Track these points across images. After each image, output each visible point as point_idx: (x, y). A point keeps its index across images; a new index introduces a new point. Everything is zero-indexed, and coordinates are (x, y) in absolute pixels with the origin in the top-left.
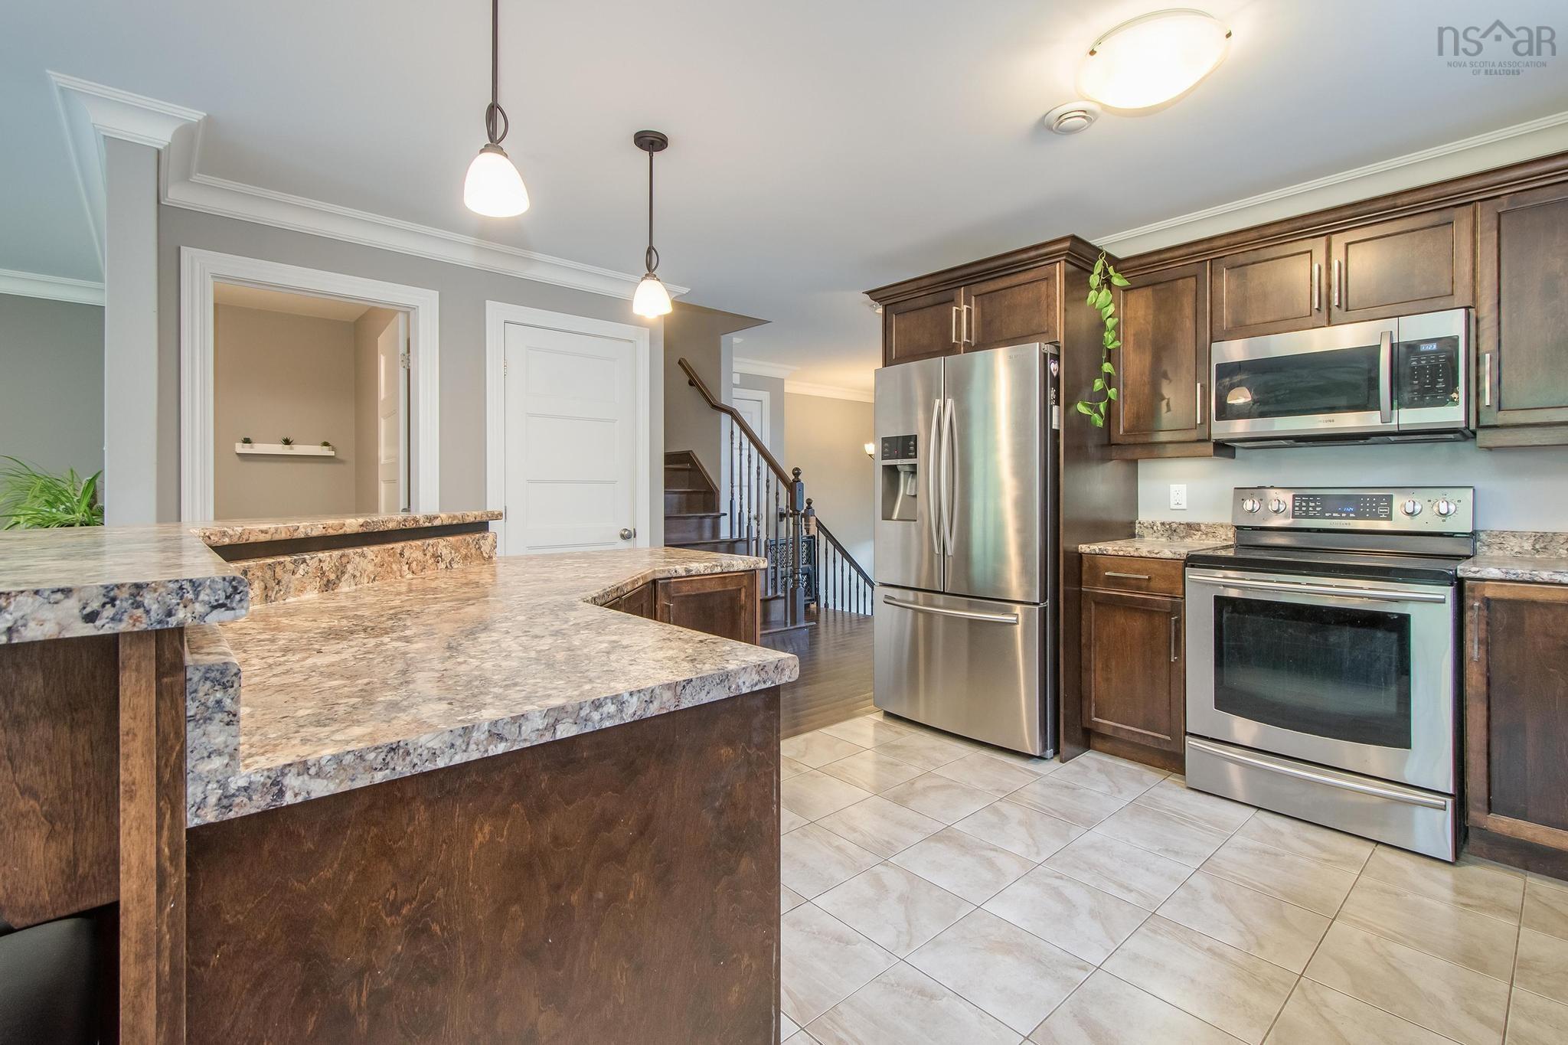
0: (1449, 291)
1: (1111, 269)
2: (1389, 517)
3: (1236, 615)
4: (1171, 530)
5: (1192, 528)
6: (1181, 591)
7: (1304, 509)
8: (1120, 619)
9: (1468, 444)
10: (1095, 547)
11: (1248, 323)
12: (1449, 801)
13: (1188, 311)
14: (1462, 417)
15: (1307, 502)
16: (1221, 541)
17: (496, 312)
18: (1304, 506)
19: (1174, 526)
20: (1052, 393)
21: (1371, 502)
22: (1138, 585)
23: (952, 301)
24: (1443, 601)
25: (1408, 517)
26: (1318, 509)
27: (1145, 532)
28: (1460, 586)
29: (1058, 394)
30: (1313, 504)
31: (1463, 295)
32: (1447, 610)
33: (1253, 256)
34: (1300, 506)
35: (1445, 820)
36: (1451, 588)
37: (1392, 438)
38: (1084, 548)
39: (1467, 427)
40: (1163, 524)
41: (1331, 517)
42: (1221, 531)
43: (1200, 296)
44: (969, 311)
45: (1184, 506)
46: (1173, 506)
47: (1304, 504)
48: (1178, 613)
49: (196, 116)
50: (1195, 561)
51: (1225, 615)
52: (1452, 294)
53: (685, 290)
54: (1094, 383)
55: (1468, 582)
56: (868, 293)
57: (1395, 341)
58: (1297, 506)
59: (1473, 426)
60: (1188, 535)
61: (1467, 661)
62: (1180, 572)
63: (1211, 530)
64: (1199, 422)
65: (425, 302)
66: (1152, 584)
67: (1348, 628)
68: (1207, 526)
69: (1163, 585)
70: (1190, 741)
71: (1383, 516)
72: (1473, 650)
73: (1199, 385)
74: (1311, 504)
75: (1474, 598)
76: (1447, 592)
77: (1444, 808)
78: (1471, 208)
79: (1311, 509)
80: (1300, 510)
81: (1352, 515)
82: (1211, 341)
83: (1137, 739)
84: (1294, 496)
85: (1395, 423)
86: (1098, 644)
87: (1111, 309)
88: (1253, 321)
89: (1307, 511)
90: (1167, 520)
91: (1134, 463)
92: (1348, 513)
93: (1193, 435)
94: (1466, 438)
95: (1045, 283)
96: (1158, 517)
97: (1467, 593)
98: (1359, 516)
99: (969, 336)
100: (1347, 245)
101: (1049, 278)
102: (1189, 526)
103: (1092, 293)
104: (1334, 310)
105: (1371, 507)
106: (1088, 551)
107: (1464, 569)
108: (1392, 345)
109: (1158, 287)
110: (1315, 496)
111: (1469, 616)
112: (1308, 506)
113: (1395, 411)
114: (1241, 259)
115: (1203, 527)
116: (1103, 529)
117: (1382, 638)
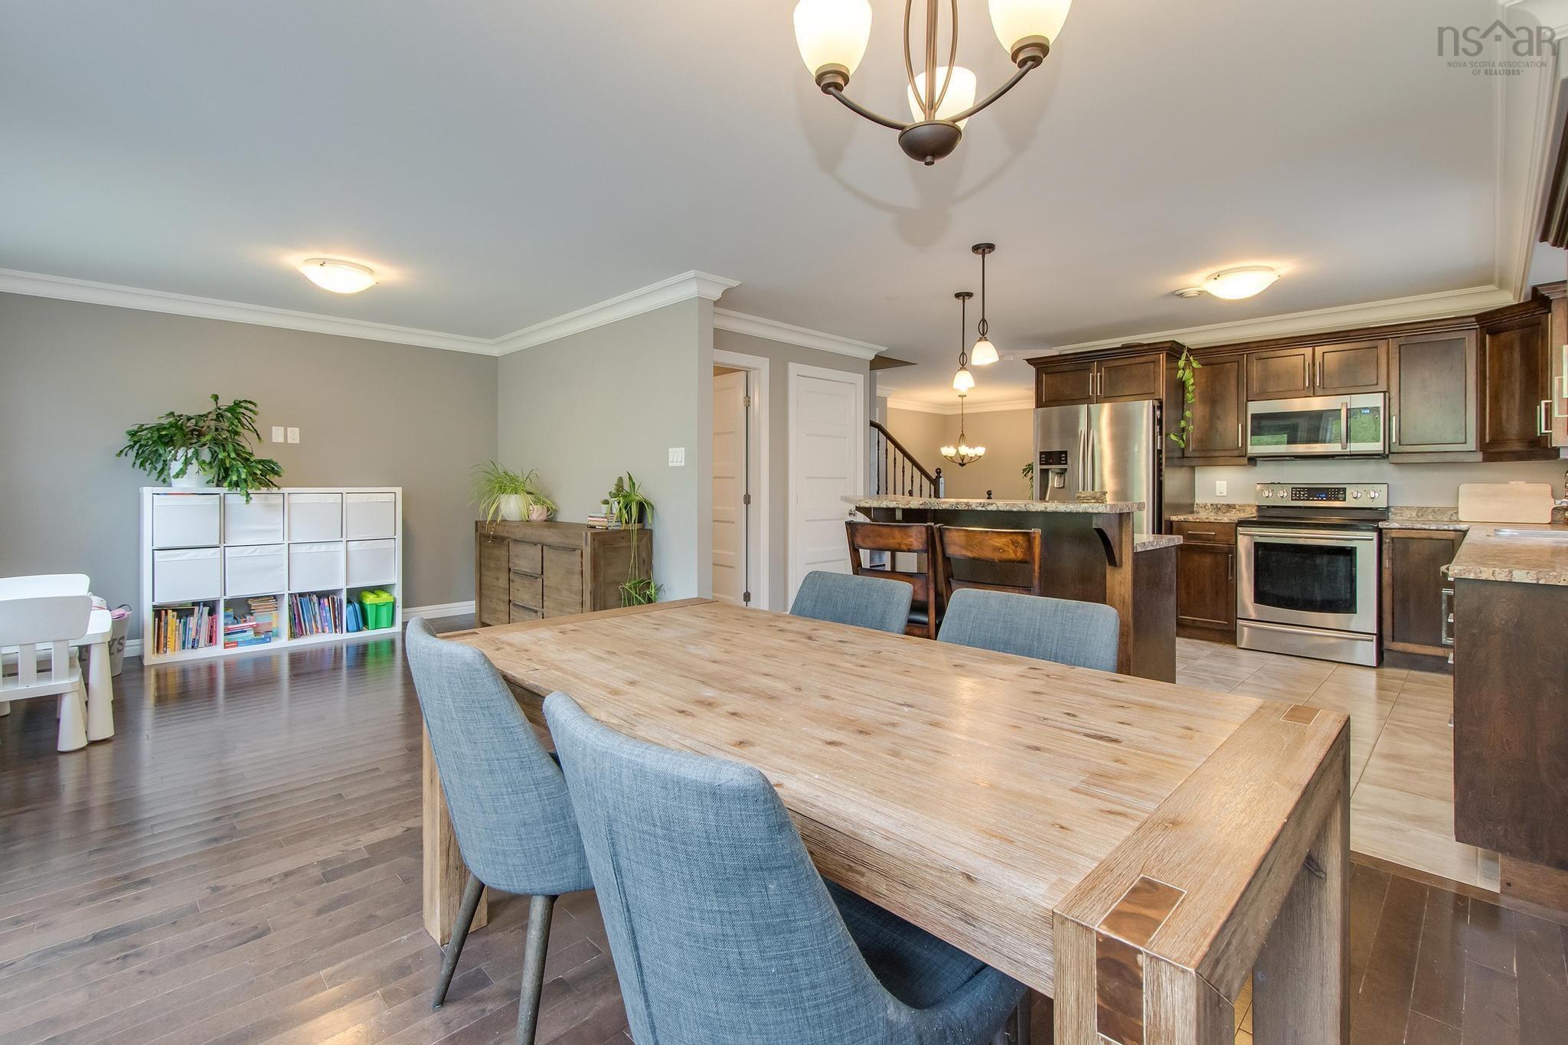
0: (1375, 382)
1: (1191, 358)
2: (1344, 500)
3: (1266, 552)
4: (1217, 508)
5: (1230, 507)
6: (1234, 541)
7: (1297, 496)
8: (1196, 557)
9: (1385, 461)
10: (1181, 518)
11: (1268, 391)
12: (1375, 637)
13: (1233, 382)
14: (1382, 449)
15: (1299, 492)
16: (1251, 513)
17: (794, 369)
19: (1219, 506)
20: (1157, 428)
21: (1335, 492)
22: (1208, 538)
23: (1089, 370)
24: (1372, 540)
25: (1354, 500)
26: (1305, 496)
27: (1200, 510)
28: (1380, 531)
29: (1161, 429)
31: (1383, 386)
32: (1375, 542)
33: (1272, 354)
35: (1372, 647)
36: (1376, 533)
37: (1346, 457)
38: (1174, 518)
39: (1384, 453)
40: (1212, 505)
42: (1248, 508)
43: (1240, 372)
44: (1101, 376)
45: (1225, 494)
46: (1218, 494)
47: (1297, 493)
48: (1232, 553)
49: (735, 283)
50: (1242, 523)
51: (1260, 553)
52: (1377, 384)
53: (884, 349)
54: (1180, 423)
55: (1384, 530)
56: (1027, 360)
57: (1349, 407)
58: (1294, 494)
59: (1387, 453)
60: (1228, 511)
61: (1383, 568)
62: (1234, 530)
63: (1242, 508)
64: (1240, 446)
65: (762, 365)
66: (1217, 538)
67: (1326, 556)
68: (1239, 506)
69: (1222, 537)
70: (1240, 622)
71: (1341, 499)
72: (1386, 563)
73: (1240, 425)
74: (1302, 493)
75: (1387, 538)
76: (1374, 535)
77: (1372, 641)
78: (1386, 340)
79: (1301, 496)
80: (1295, 496)
82: (1248, 401)
83: (1206, 625)
84: (1293, 489)
85: (1348, 450)
86: (1182, 573)
87: (1192, 381)
88: (1271, 390)
89: (1299, 497)
90: (1215, 502)
91: (1193, 468)
92: (1322, 498)
93: (1236, 453)
94: (1384, 458)
95: (1153, 364)
96: (1209, 501)
97: (1384, 536)
98: (1329, 499)
99: (1101, 392)
100: (1324, 353)
101: (1155, 362)
102: (1229, 506)
103: (1181, 372)
104: (1316, 388)
105: (1335, 494)
106: (1177, 519)
107: (1381, 525)
108: (1347, 409)
109: (1214, 366)
110: (1304, 489)
111: (1385, 547)
112: (1299, 494)
113: (1349, 444)
114: (1265, 355)
115: (1237, 507)
116: (1178, 508)
117: (1342, 561)
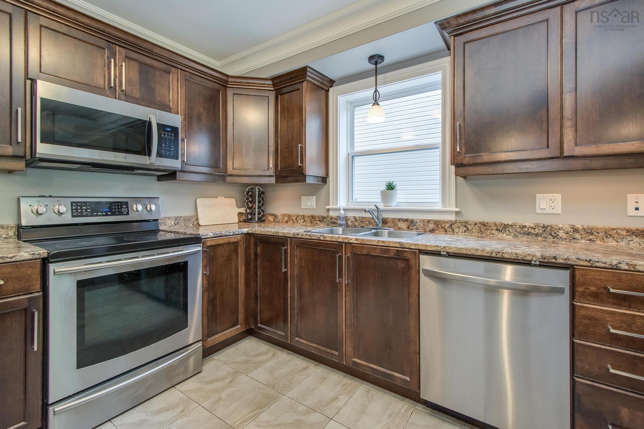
2: (128, 213)
7: (79, 211)
14: (180, 166)
15: (81, 206)
18: (79, 209)
21: (118, 205)
25: (136, 213)
26: (89, 210)
30: (85, 208)
34: (77, 209)
41: (97, 215)
47: (79, 208)
58: (74, 209)
71: (125, 213)
74: (84, 208)
79: (84, 211)
80: (77, 211)
81: (109, 213)
84: (72, 203)
85: (155, 164)
89: (82, 212)
105: (118, 209)
110: (85, 203)
112: (81, 209)
